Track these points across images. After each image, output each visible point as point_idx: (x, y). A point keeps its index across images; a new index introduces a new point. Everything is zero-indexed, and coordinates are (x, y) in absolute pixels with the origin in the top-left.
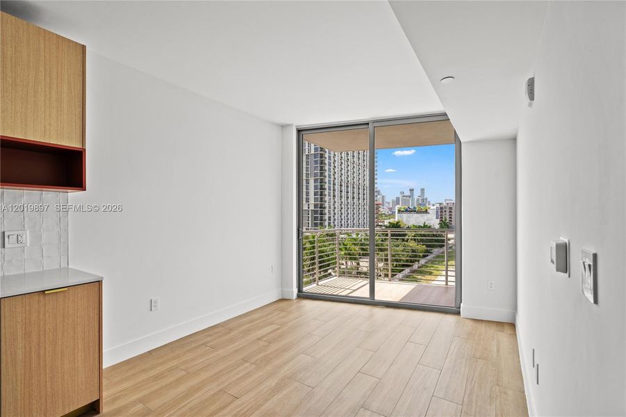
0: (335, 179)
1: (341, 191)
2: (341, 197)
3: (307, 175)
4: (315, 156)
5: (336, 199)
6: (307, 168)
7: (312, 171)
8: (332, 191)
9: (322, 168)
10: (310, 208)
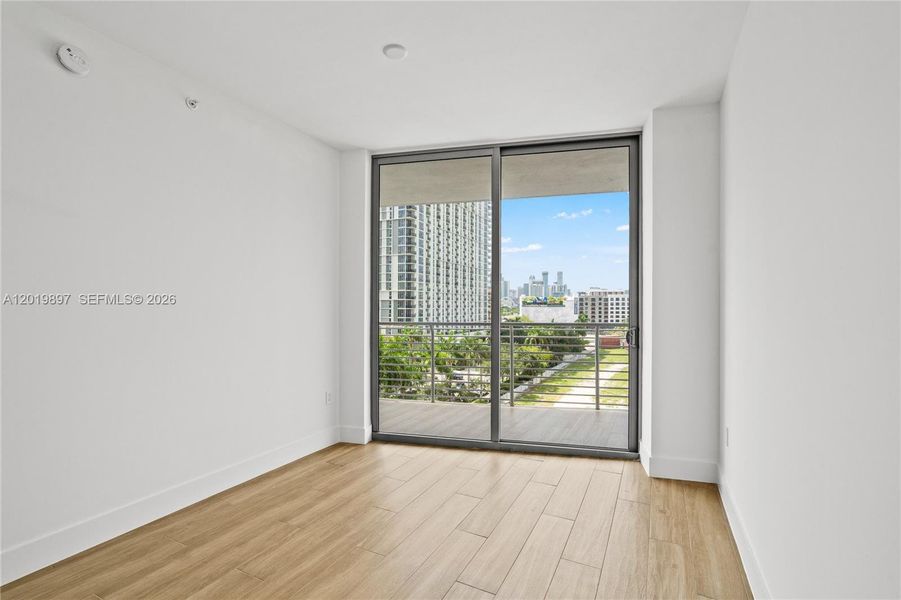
1: (438, 274)
3: (389, 250)
4: (400, 222)
5: (431, 286)
6: (388, 240)
7: (395, 244)
8: (424, 274)
9: (410, 241)
10: (393, 298)
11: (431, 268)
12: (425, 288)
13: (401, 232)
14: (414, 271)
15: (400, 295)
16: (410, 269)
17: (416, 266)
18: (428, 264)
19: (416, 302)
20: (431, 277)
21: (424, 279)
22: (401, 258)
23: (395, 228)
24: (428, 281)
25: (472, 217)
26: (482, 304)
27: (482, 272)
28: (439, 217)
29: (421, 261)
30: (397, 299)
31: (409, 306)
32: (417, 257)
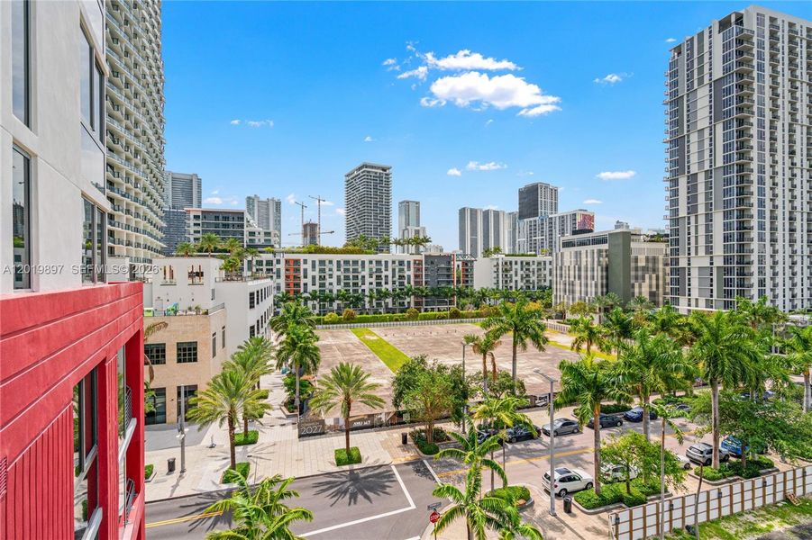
0: (775, 207)
1: (792, 230)
2: (792, 242)
3: (708, 206)
4: (726, 170)
5: (779, 246)
6: (708, 195)
8: (768, 232)
9: (741, 191)
10: (715, 265)
11: (779, 223)
12: (769, 250)
13: (728, 182)
14: (751, 228)
15: (727, 260)
16: (742, 226)
17: (754, 223)
18: (773, 218)
19: (754, 268)
20: (779, 235)
21: (768, 237)
22: (727, 215)
23: (718, 179)
24: (773, 241)
28: (792, 153)
29: (761, 214)
30: (722, 265)
31: (741, 273)
32: (754, 211)
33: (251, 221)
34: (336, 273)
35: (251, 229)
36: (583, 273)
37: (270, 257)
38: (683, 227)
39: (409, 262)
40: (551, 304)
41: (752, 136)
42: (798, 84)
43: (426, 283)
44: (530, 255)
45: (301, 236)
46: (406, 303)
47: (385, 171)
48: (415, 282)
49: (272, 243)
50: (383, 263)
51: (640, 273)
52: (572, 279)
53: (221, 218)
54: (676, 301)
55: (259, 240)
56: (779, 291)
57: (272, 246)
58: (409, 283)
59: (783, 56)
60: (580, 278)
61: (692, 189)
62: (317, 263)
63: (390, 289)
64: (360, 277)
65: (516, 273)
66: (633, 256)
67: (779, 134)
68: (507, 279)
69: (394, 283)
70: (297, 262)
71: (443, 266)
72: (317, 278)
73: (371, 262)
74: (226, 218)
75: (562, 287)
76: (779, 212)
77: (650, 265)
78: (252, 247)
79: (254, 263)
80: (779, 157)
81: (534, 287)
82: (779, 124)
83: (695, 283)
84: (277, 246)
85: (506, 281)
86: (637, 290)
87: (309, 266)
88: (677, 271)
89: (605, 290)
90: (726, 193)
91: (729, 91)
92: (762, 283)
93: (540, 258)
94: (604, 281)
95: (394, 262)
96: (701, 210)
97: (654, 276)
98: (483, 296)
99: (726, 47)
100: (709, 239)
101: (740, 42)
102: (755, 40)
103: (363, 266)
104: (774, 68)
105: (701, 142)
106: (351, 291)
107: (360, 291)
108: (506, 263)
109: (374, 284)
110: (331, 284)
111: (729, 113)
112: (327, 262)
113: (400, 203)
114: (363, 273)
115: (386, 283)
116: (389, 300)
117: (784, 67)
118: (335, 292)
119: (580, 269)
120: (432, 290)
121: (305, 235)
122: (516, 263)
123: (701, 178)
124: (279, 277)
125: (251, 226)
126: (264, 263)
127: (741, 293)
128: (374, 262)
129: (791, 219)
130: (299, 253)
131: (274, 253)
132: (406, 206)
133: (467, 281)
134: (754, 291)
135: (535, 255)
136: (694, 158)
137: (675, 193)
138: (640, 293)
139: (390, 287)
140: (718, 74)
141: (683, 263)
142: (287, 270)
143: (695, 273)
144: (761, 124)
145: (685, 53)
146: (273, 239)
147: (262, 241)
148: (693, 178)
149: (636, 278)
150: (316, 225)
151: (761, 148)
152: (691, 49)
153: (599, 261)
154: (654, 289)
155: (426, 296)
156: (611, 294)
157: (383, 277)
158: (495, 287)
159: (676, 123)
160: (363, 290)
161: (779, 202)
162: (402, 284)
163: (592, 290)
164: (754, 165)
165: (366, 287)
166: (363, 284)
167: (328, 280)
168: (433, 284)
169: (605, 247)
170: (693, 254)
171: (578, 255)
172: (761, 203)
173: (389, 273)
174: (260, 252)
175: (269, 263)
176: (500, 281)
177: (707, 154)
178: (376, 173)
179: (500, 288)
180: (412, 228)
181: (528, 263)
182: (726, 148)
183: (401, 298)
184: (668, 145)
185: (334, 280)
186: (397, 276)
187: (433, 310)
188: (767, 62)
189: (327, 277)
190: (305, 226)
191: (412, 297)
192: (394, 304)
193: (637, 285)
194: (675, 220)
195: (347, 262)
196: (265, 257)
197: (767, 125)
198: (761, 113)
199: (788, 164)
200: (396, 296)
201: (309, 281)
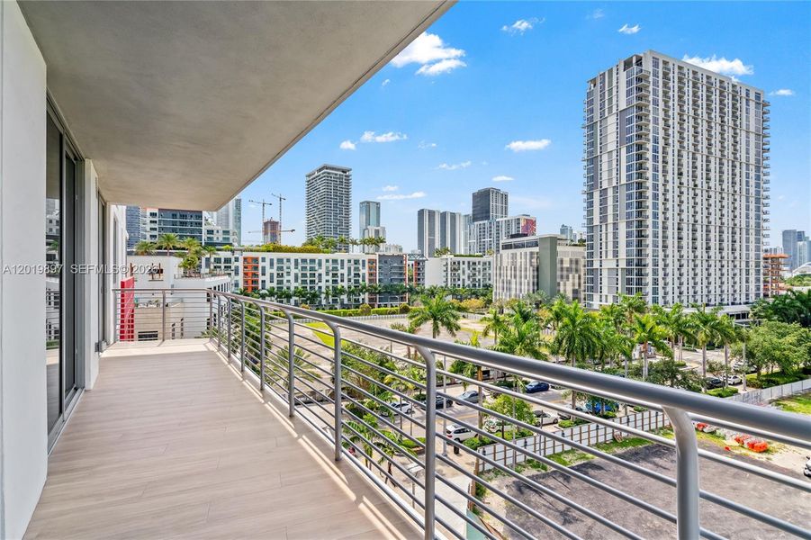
0: (666, 219)
1: (680, 238)
2: (680, 247)
3: (616, 216)
4: (628, 186)
5: (669, 252)
6: (615, 207)
7: (623, 210)
8: (660, 240)
9: (640, 205)
10: (620, 266)
11: (669, 233)
12: (661, 254)
13: (629, 197)
14: (647, 236)
15: (629, 262)
16: (640, 235)
17: (649, 232)
18: (665, 228)
19: (649, 270)
20: (669, 242)
21: (660, 244)
22: (629, 224)
23: (623, 193)
24: (665, 247)
25: (734, 166)
26: (752, 271)
27: (752, 231)
28: (680, 174)
29: (655, 225)
30: (625, 267)
31: (640, 273)
32: (649, 222)
33: (210, 220)
34: (293, 271)
35: (210, 228)
36: (518, 273)
37: (228, 255)
38: (596, 234)
39: (364, 261)
40: (491, 301)
41: (648, 159)
42: (685, 118)
43: (380, 281)
44: (477, 256)
45: (261, 234)
46: (361, 300)
47: (345, 172)
48: (370, 280)
49: (231, 242)
50: (339, 262)
51: (565, 273)
52: (509, 278)
53: (178, 216)
54: (591, 298)
55: (218, 238)
56: (669, 289)
57: (231, 244)
58: (364, 281)
59: (674, 93)
60: (515, 277)
61: (603, 202)
62: (275, 261)
63: (346, 287)
64: (317, 275)
65: (464, 272)
66: (559, 258)
67: (670, 158)
68: (456, 278)
69: (349, 280)
70: (256, 260)
71: (395, 265)
72: (275, 275)
73: (327, 261)
74: (183, 216)
75: (501, 285)
76: (669, 224)
77: (574, 266)
78: (210, 245)
79: (212, 260)
80: (669, 177)
81: (479, 285)
82: (670, 150)
83: (605, 281)
84: (236, 244)
85: (454, 280)
86: (562, 288)
87: (267, 264)
88: (591, 272)
89: (536, 288)
90: (629, 206)
91: (630, 121)
92: (655, 282)
93: (485, 259)
94: (536, 280)
95: (349, 261)
96: (610, 220)
97: (577, 275)
98: (432, 293)
99: (629, 83)
100: (616, 244)
101: (639, 80)
102: (651, 79)
103: (320, 264)
104: (666, 103)
105: (610, 162)
106: (308, 288)
107: (317, 288)
108: (454, 263)
109: (331, 281)
110: (288, 281)
111: (630, 139)
112: (285, 261)
113: (361, 203)
114: (320, 271)
115: (342, 281)
116: (344, 297)
117: (674, 103)
118: (292, 289)
119: (515, 268)
120: (385, 287)
121: (266, 233)
122: (464, 263)
123: (610, 193)
124: (237, 274)
125: (209, 224)
126: (223, 260)
127: (639, 290)
128: (331, 261)
129: (679, 229)
130: (258, 251)
131: (233, 251)
132: (366, 206)
133: (419, 279)
134: (649, 289)
135: (481, 256)
136: (605, 176)
137: (591, 204)
138: (565, 291)
139: (345, 284)
140: (623, 106)
141: (596, 265)
142: (245, 267)
143: (605, 273)
144: (655, 150)
145: (599, 85)
146: (231, 238)
147: (221, 240)
148: (604, 192)
149: (562, 277)
150: (277, 223)
151: (655, 169)
152: (603, 82)
153: (531, 262)
154: (577, 287)
155: (380, 293)
156: (541, 291)
157: (339, 275)
158: (444, 285)
159: (592, 145)
160: (320, 288)
161: (669, 214)
162: (356, 282)
163: (525, 288)
164: (649, 184)
165: (323, 284)
166: (320, 281)
167: (286, 278)
168: (386, 282)
169: (536, 249)
170: (604, 257)
171: (514, 256)
172: (655, 216)
173: (345, 271)
174: (218, 250)
175: (227, 260)
176: (449, 280)
177: (614, 172)
178: (336, 174)
179: (449, 285)
180: (372, 228)
181: (474, 263)
182: (629, 168)
183: (355, 295)
184: (585, 163)
185: (292, 278)
186: (353, 274)
187: (386, 306)
188: (660, 98)
189: (285, 274)
190: (266, 224)
191: (367, 294)
192: (349, 300)
193: (562, 283)
194: (591, 228)
195: (304, 261)
196: (223, 255)
197: (660, 150)
198: (656, 141)
199: (677, 183)
200: (351, 293)
201: (267, 278)
